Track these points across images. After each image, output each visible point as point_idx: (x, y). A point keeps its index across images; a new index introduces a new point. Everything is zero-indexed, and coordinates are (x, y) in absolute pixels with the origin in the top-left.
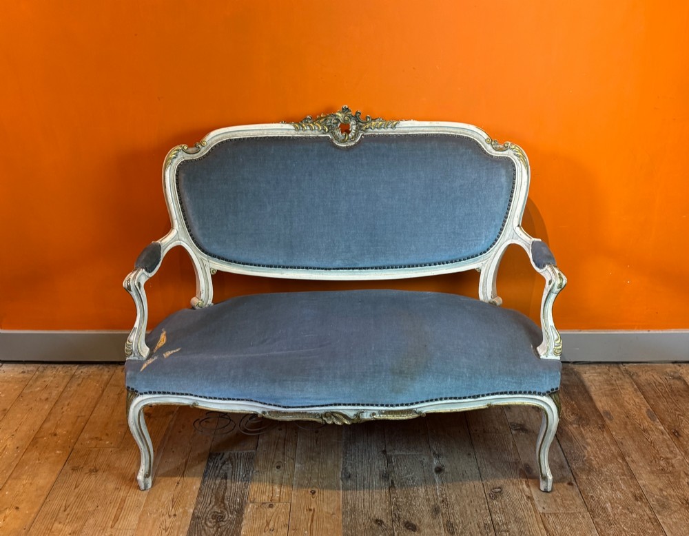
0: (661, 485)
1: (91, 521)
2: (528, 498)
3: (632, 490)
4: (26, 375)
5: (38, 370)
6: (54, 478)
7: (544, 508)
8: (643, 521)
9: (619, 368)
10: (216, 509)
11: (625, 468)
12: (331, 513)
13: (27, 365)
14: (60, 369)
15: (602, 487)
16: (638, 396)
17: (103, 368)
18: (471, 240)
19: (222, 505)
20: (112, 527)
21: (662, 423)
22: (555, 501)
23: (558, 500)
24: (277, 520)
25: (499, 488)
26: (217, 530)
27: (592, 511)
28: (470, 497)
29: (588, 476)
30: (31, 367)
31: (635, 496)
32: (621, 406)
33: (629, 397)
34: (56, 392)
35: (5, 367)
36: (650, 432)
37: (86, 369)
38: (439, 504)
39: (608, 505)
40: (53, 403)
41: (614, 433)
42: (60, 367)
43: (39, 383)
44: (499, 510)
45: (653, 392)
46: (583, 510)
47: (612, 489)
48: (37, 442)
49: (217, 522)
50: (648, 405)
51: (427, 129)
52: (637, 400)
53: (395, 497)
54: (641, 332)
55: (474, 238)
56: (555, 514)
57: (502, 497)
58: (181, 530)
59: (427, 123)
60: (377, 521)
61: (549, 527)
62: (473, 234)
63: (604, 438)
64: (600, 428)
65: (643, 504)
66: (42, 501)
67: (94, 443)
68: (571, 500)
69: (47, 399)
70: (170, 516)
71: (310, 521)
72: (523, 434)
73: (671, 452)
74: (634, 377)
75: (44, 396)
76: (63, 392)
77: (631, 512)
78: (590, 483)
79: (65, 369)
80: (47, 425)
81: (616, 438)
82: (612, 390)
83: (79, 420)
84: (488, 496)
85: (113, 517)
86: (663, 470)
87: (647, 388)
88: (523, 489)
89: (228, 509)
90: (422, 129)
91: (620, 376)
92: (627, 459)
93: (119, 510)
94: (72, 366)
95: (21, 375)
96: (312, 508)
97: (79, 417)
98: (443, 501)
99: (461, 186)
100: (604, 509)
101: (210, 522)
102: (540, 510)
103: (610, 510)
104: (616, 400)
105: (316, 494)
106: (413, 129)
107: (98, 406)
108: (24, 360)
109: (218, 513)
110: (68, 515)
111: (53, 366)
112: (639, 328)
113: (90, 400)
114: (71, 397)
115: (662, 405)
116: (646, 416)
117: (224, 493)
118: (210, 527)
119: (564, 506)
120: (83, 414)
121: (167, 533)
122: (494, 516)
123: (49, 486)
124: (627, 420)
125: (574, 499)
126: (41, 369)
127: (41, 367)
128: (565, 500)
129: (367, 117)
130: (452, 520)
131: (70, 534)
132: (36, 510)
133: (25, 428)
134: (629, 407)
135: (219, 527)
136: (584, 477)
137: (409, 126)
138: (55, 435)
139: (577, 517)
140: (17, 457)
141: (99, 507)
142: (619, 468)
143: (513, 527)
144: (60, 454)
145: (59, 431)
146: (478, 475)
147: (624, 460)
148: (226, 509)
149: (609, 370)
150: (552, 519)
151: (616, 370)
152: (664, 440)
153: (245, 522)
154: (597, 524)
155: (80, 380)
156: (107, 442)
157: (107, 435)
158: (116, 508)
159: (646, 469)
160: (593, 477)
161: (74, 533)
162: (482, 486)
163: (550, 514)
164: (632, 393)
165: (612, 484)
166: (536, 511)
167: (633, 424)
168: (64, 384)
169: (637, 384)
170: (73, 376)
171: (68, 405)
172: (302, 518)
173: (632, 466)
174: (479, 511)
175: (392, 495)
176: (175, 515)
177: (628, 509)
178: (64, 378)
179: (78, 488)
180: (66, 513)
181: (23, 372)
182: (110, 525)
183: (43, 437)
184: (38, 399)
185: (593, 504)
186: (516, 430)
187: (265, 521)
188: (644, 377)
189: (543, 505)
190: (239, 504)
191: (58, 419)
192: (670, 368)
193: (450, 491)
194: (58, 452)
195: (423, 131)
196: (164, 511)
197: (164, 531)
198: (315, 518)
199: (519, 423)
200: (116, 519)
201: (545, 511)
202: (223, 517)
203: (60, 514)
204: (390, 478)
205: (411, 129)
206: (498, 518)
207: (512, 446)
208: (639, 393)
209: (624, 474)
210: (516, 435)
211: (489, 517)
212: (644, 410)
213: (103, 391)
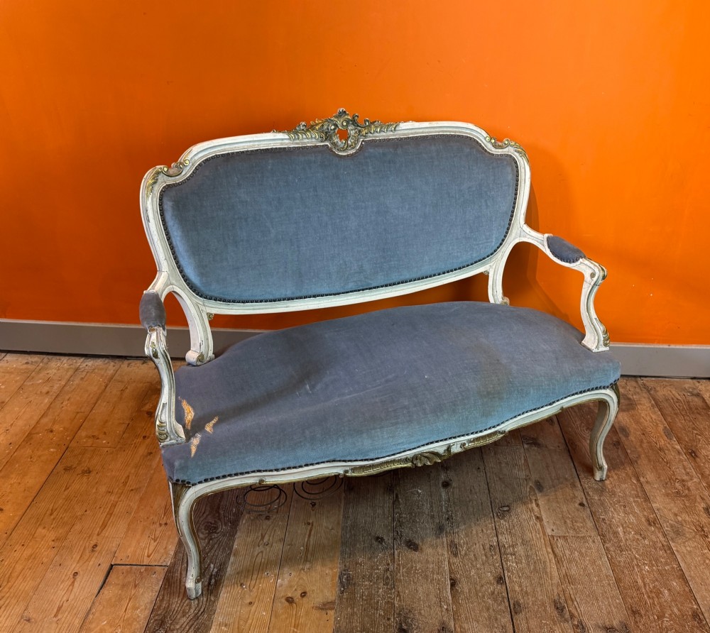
0: (675, 510)
1: (78, 527)
2: (537, 518)
3: (645, 513)
4: (29, 366)
5: (42, 362)
6: (44, 478)
7: (553, 530)
8: (655, 549)
9: (637, 382)
10: (210, 519)
11: (639, 490)
12: (330, 528)
13: (32, 356)
14: (65, 361)
15: (615, 509)
16: (655, 413)
17: (109, 362)
18: (482, 244)
19: (217, 515)
20: (98, 535)
21: (679, 442)
22: (565, 522)
23: (568, 521)
24: (272, 534)
25: (508, 506)
26: (209, 542)
27: (602, 536)
28: (476, 516)
29: (600, 496)
30: (35, 358)
31: (648, 521)
32: (638, 422)
33: (647, 412)
34: (58, 385)
35: (9, 357)
36: (666, 451)
37: (92, 362)
38: (444, 521)
39: (620, 530)
40: (54, 397)
41: (629, 451)
42: (65, 359)
43: (41, 375)
44: (507, 530)
45: (670, 409)
46: (593, 533)
47: (625, 513)
48: (32, 438)
49: (209, 533)
50: (665, 422)
51: (427, 130)
52: (653, 416)
53: (398, 512)
54: (661, 346)
55: (485, 241)
56: (564, 537)
57: (510, 516)
58: (171, 540)
59: (426, 124)
60: (377, 538)
61: (557, 551)
62: (484, 237)
63: (619, 456)
64: (615, 445)
65: (657, 530)
66: (28, 504)
67: (90, 441)
68: (582, 523)
69: (48, 393)
70: (161, 525)
71: (307, 536)
72: (536, 448)
73: (688, 474)
74: (652, 392)
75: (45, 389)
76: (65, 386)
77: (644, 538)
78: (602, 504)
79: (70, 362)
80: (45, 420)
81: (631, 456)
82: (628, 405)
83: (78, 415)
84: (495, 515)
85: (101, 524)
86: (678, 493)
87: (665, 405)
88: (532, 508)
89: (222, 520)
90: (421, 131)
91: (638, 390)
92: (642, 479)
93: (108, 516)
94: (77, 358)
95: (25, 366)
96: (311, 521)
97: (78, 413)
98: (448, 518)
99: (469, 188)
100: (616, 533)
101: (202, 533)
102: (549, 531)
103: (621, 534)
104: (632, 416)
105: (316, 506)
106: (413, 131)
107: (99, 402)
108: (28, 350)
109: (211, 523)
110: (54, 519)
111: (58, 357)
112: (659, 342)
113: (91, 396)
114: (72, 391)
115: (680, 423)
116: (662, 433)
117: (220, 501)
118: (202, 539)
119: (574, 529)
120: (82, 410)
121: (156, 543)
122: (500, 537)
123: (38, 487)
124: (643, 437)
125: (584, 520)
126: (46, 360)
127: (46, 358)
128: (576, 522)
129: (365, 121)
130: (456, 541)
131: (53, 541)
132: (20, 513)
133: (20, 423)
134: (646, 424)
135: (211, 539)
136: (596, 498)
137: (408, 128)
138: (52, 431)
139: (587, 542)
140: (8, 454)
141: (88, 512)
142: (633, 490)
143: (520, 550)
144: (53, 452)
145: (56, 427)
146: (487, 491)
147: (638, 480)
148: (219, 519)
149: (626, 384)
150: (561, 542)
151: (634, 384)
152: (681, 461)
153: (238, 534)
154: (607, 550)
155: (84, 373)
156: (104, 442)
157: (105, 433)
158: (106, 513)
159: (660, 491)
160: (606, 499)
161: (57, 539)
162: (489, 504)
163: (560, 537)
164: (649, 409)
165: (625, 506)
166: (544, 533)
167: (649, 442)
168: (67, 377)
169: (654, 400)
170: (77, 369)
171: (68, 400)
172: (299, 532)
173: (647, 488)
174: (485, 531)
175: (396, 510)
176: (166, 524)
177: (641, 534)
178: (68, 370)
179: (68, 490)
180: (52, 517)
181: (27, 363)
182: (96, 532)
183: (38, 433)
184: (39, 392)
185: (604, 526)
186: (527, 444)
187: (260, 534)
188: (662, 392)
189: (552, 527)
190: (234, 514)
191: (56, 414)
192: (689, 384)
193: (456, 508)
194: (52, 450)
195: (422, 133)
196: (156, 519)
197: (153, 541)
198: (313, 533)
199: (532, 436)
200: (104, 526)
201: (554, 533)
202: (216, 528)
203: (45, 518)
204: (395, 492)
205: (410, 131)
206: (505, 539)
207: (523, 462)
208: (656, 409)
209: (637, 496)
210: (528, 449)
211: (495, 538)
212: (661, 428)
213: (106, 387)
